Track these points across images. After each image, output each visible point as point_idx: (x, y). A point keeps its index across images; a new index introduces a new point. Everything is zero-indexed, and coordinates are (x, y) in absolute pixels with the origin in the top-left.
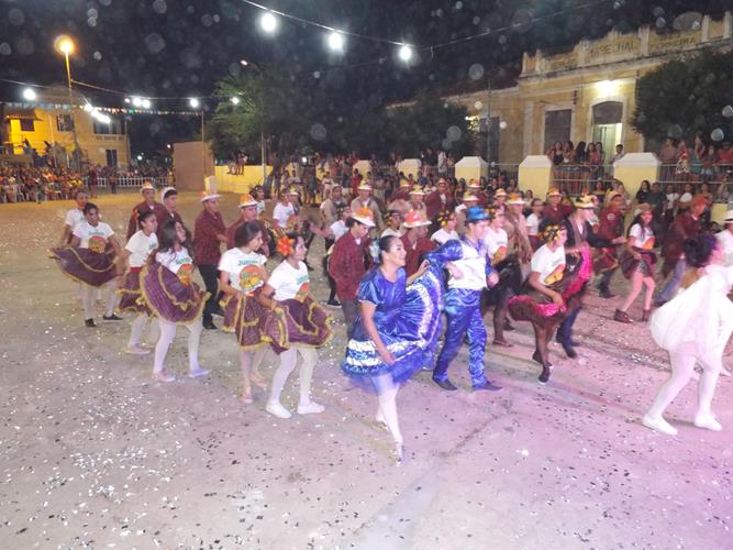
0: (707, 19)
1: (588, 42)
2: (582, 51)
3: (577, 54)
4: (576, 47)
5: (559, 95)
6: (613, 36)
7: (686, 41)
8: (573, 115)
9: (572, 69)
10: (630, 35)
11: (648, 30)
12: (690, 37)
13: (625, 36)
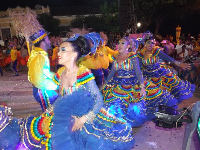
0: (43, 7)
1: (11, 9)
2: (9, 11)
3: (8, 12)
4: (8, 10)
5: (5, 24)
6: (18, 8)
7: (39, 12)
8: (11, 30)
9: (7, 16)
10: (23, 8)
11: (28, 7)
12: (40, 11)
13: (22, 8)
